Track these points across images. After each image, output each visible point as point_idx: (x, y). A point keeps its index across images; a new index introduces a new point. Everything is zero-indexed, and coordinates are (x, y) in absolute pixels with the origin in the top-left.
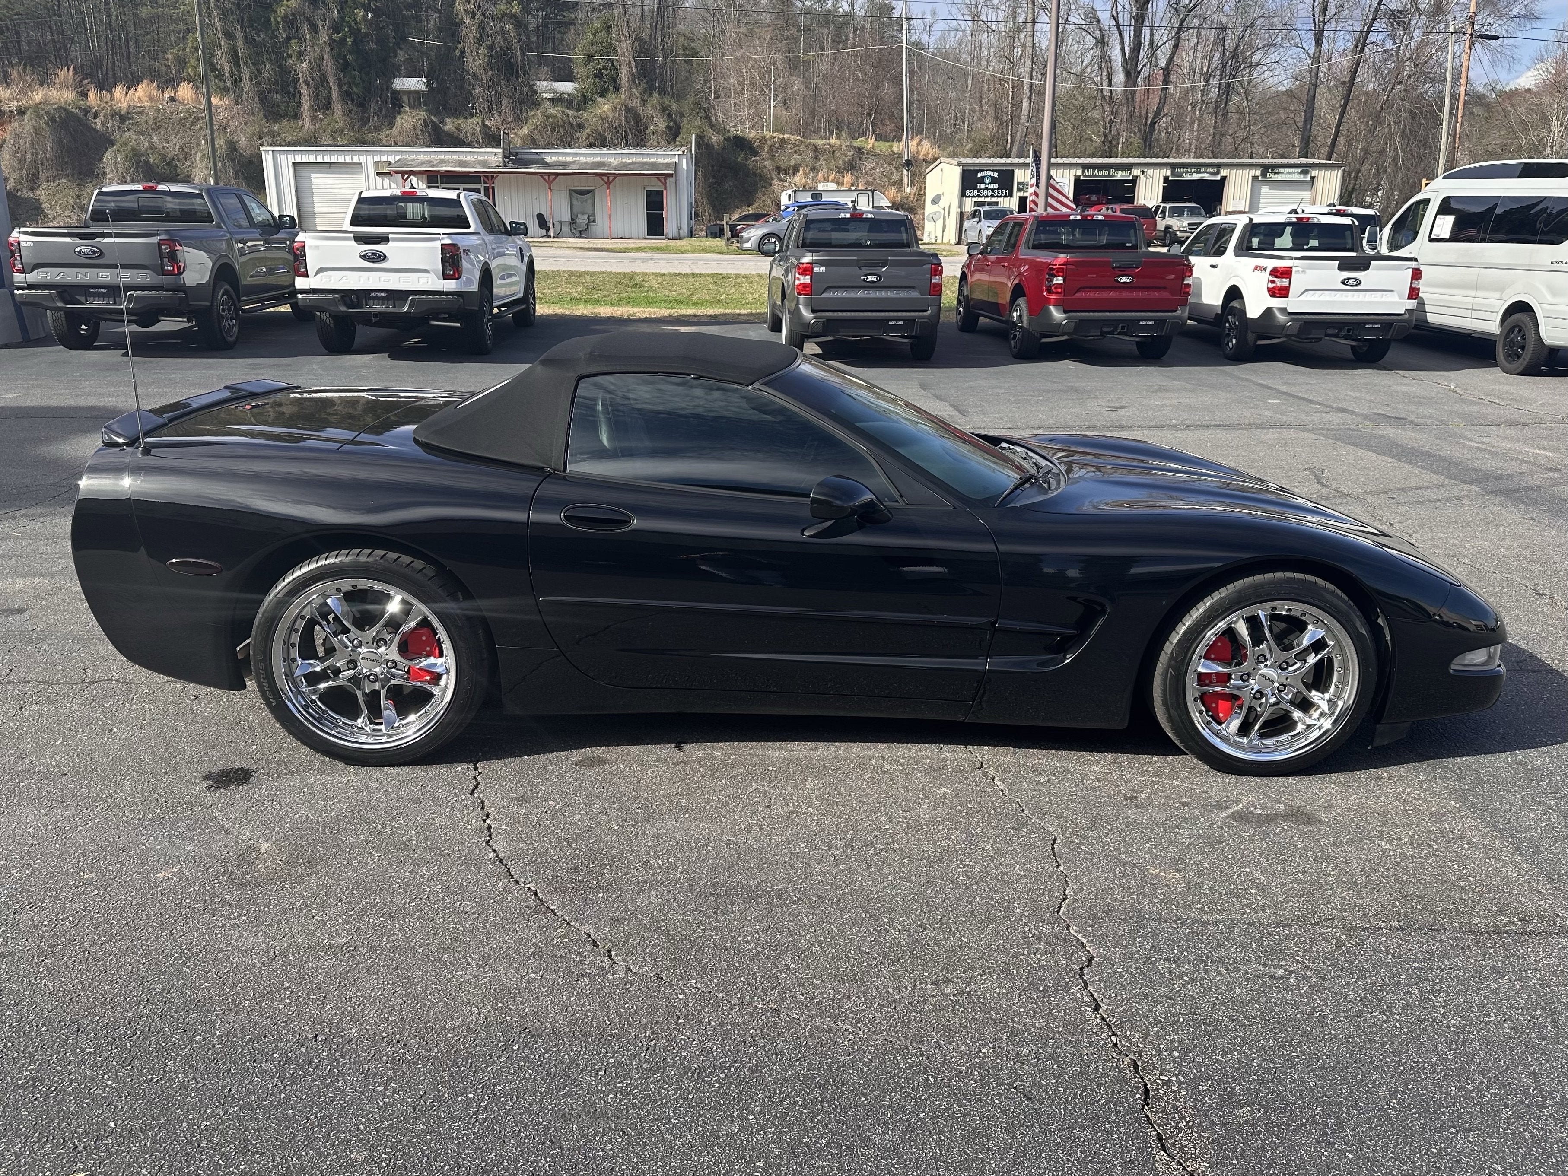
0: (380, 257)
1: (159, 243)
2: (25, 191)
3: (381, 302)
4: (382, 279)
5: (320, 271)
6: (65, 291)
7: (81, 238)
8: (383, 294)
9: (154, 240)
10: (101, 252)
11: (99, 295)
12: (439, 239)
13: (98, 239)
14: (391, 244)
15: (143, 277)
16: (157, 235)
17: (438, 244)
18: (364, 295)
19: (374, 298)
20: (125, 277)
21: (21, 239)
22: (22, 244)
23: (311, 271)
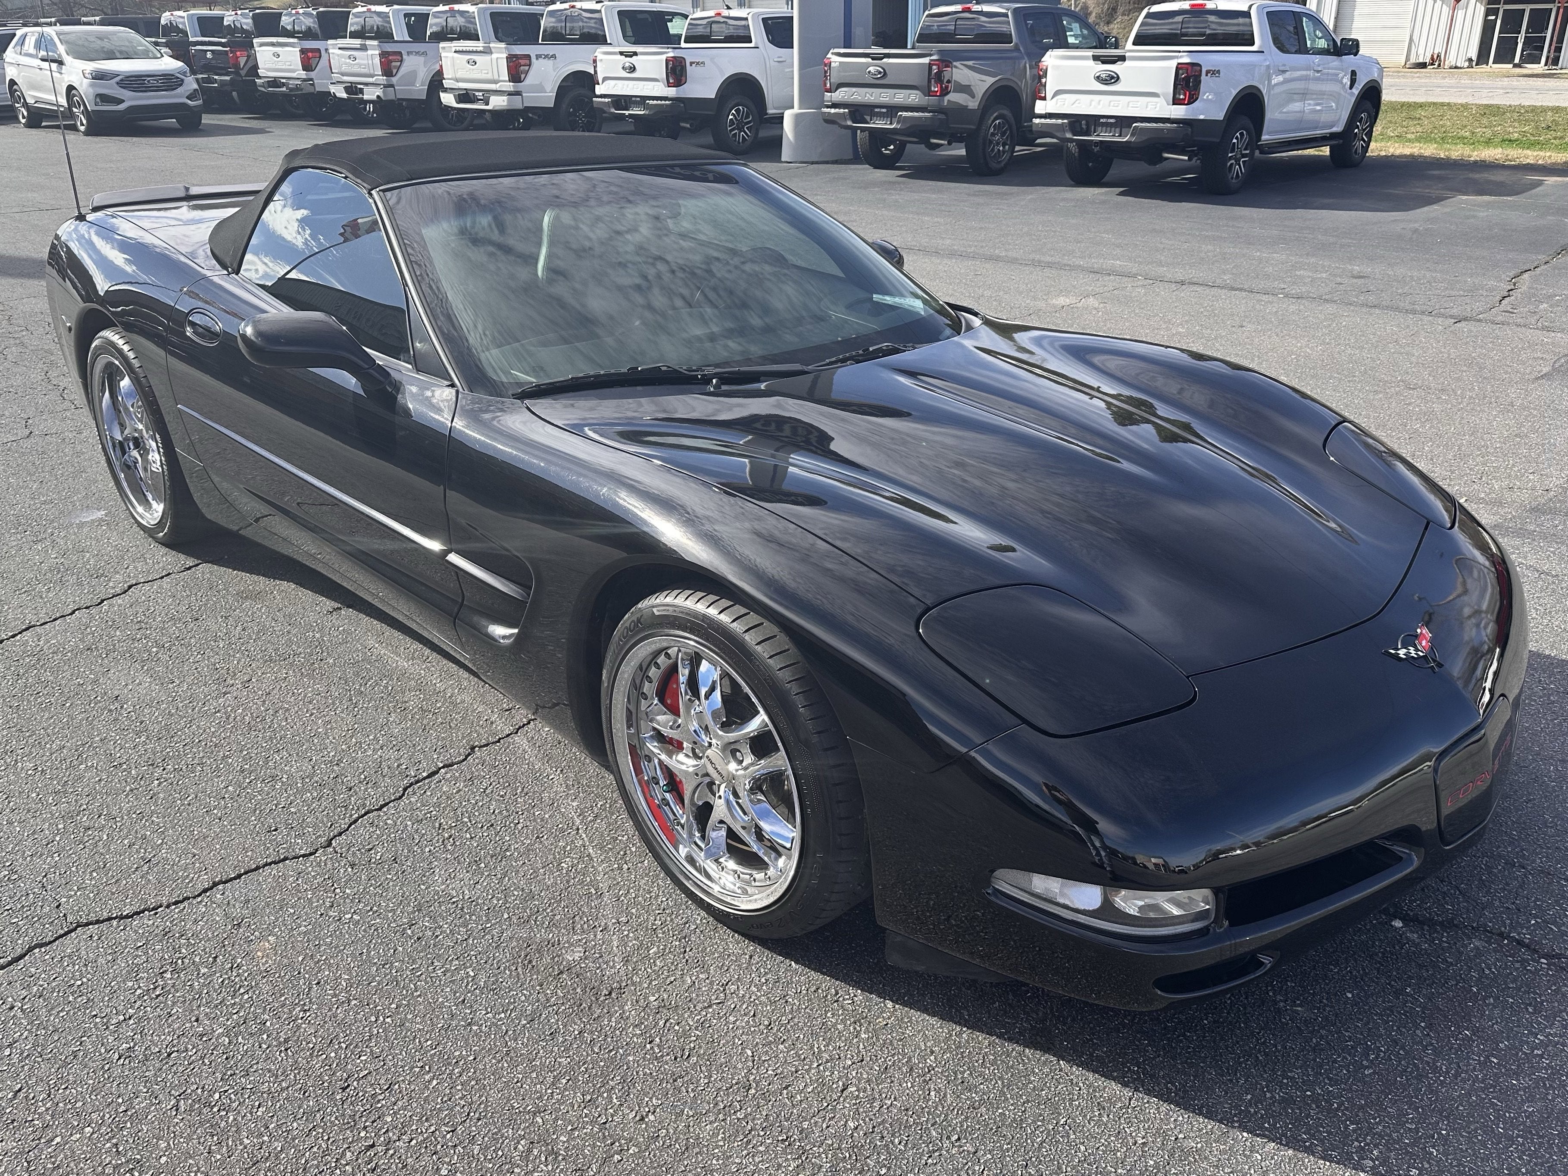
0: (1113, 79)
1: (930, 64)
2: (1102, 24)
3: (1109, 129)
4: (1112, 104)
5: (1057, 93)
6: (857, 110)
7: (873, 59)
8: (1112, 121)
9: (926, 60)
10: (885, 74)
11: (881, 115)
12: (1177, 57)
13: (885, 60)
14: (1127, 63)
15: (913, 97)
16: (931, 55)
17: (1173, 64)
18: (1092, 122)
19: (1103, 124)
20: (900, 97)
21: (832, 60)
22: (833, 65)
23: (1049, 95)
